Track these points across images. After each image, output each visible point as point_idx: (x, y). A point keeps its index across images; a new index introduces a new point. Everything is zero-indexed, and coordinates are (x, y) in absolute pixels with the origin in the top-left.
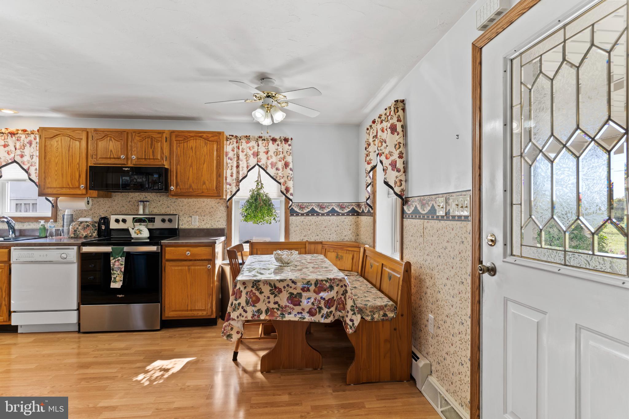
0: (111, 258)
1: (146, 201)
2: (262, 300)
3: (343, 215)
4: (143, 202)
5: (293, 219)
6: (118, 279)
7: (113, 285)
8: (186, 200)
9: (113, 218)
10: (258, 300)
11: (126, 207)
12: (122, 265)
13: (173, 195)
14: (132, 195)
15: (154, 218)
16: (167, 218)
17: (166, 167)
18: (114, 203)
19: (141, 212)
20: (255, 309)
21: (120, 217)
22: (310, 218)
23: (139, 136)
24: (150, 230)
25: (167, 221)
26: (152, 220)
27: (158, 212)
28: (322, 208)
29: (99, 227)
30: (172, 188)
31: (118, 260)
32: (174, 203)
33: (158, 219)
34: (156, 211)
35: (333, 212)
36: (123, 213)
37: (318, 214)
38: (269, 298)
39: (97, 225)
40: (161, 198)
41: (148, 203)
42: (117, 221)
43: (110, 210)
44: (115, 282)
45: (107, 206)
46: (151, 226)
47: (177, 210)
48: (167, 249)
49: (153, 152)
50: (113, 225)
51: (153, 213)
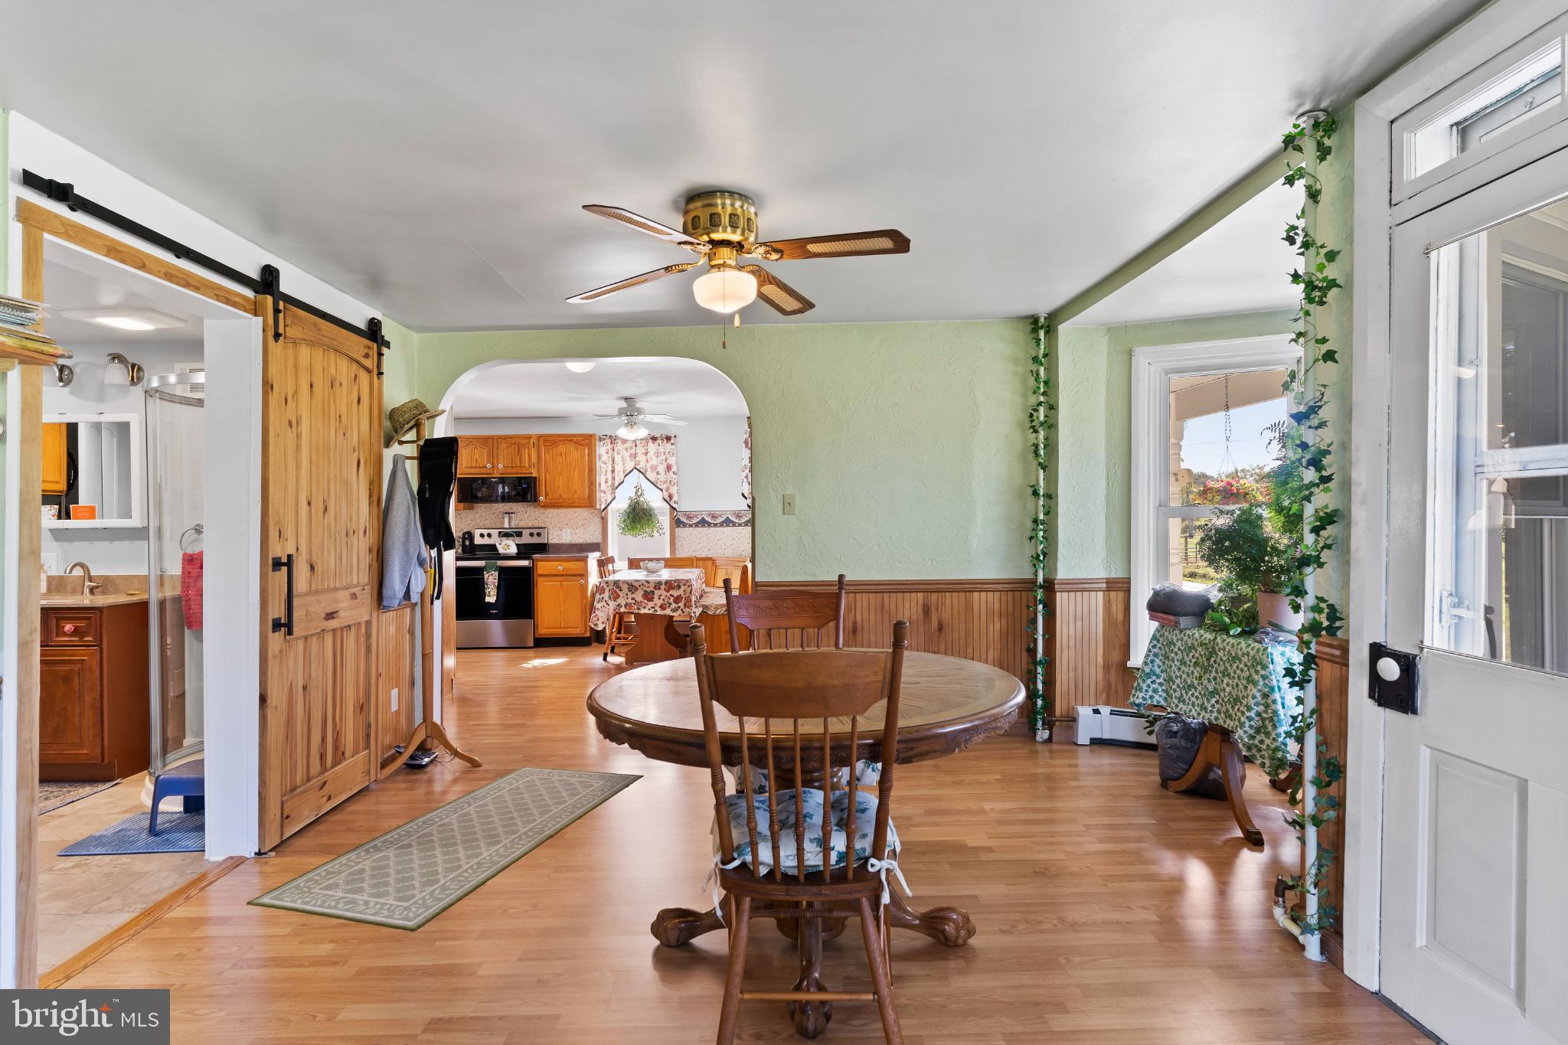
0: (485, 573)
1: (512, 513)
2: (621, 597)
3: (740, 525)
4: (509, 513)
5: (679, 531)
6: (492, 593)
7: (488, 599)
8: (555, 511)
9: (477, 533)
10: (618, 596)
11: (490, 519)
12: (495, 579)
13: (542, 506)
14: (495, 506)
15: (522, 532)
16: (535, 531)
17: (534, 475)
18: (477, 516)
19: (506, 525)
20: (617, 604)
21: (485, 532)
22: (700, 529)
23: (505, 443)
24: (518, 545)
25: (535, 536)
26: (519, 534)
27: (525, 526)
28: (714, 517)
29: (464, 542)
30: (542, 498)
31: (492, 574)
32: (543, 514)
33: (526, 533)
34: (522, 524)
35: (728, 522)
36: (486, 526)
37: (709, 525)
38: (627, 594)
39: (461, 540)
40: (528, 509)
41: (513, 515)
42: (482, 535)
43: (473, 523)
44: (489, 596)
45: (469, 520)
46: (519, 541)
47: (546, 522)
48: (539, 563)
49: (520, 459)
50: (478, 541)
51: (520, 526)
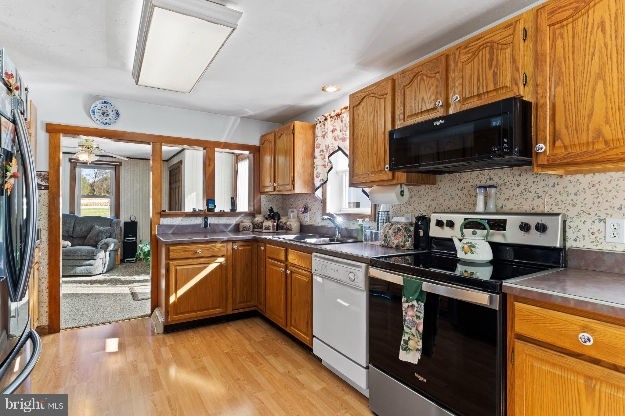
0: (404, 299)
1: (490, 186)
4: (485, 187)
6: (411, 344)
7: (403, 356)
9: (434, 218)
11: (456, 198)
12: (418, 317)
13: (544, 166)
14: (466, 176)
15: (505, 221)
16: (533, 221)
17: (525, 99)
18: (440, 192)
19: (480, 207)
21: (444, 217)
24: (494, 246)
25: (533, 230)
26: (500, 225)
27: (515, 209)
29: (416, 233)
30: (541, 147)
31: (413, 306)
32: (554, 186)
33: (513, 222)
34: (510, 206)
36: (452, 209)
39: (412, 229)
40: (522, 179)
41: (493, 190)
42: (439, 223)
43: (434, 204)
44: (406, 349)
45: (430, 198)
46: (498, 237)
47: (560, 203)
48: (517, 305)
49: (495, 75)
50: (435, 232)
51: (506, 209)
